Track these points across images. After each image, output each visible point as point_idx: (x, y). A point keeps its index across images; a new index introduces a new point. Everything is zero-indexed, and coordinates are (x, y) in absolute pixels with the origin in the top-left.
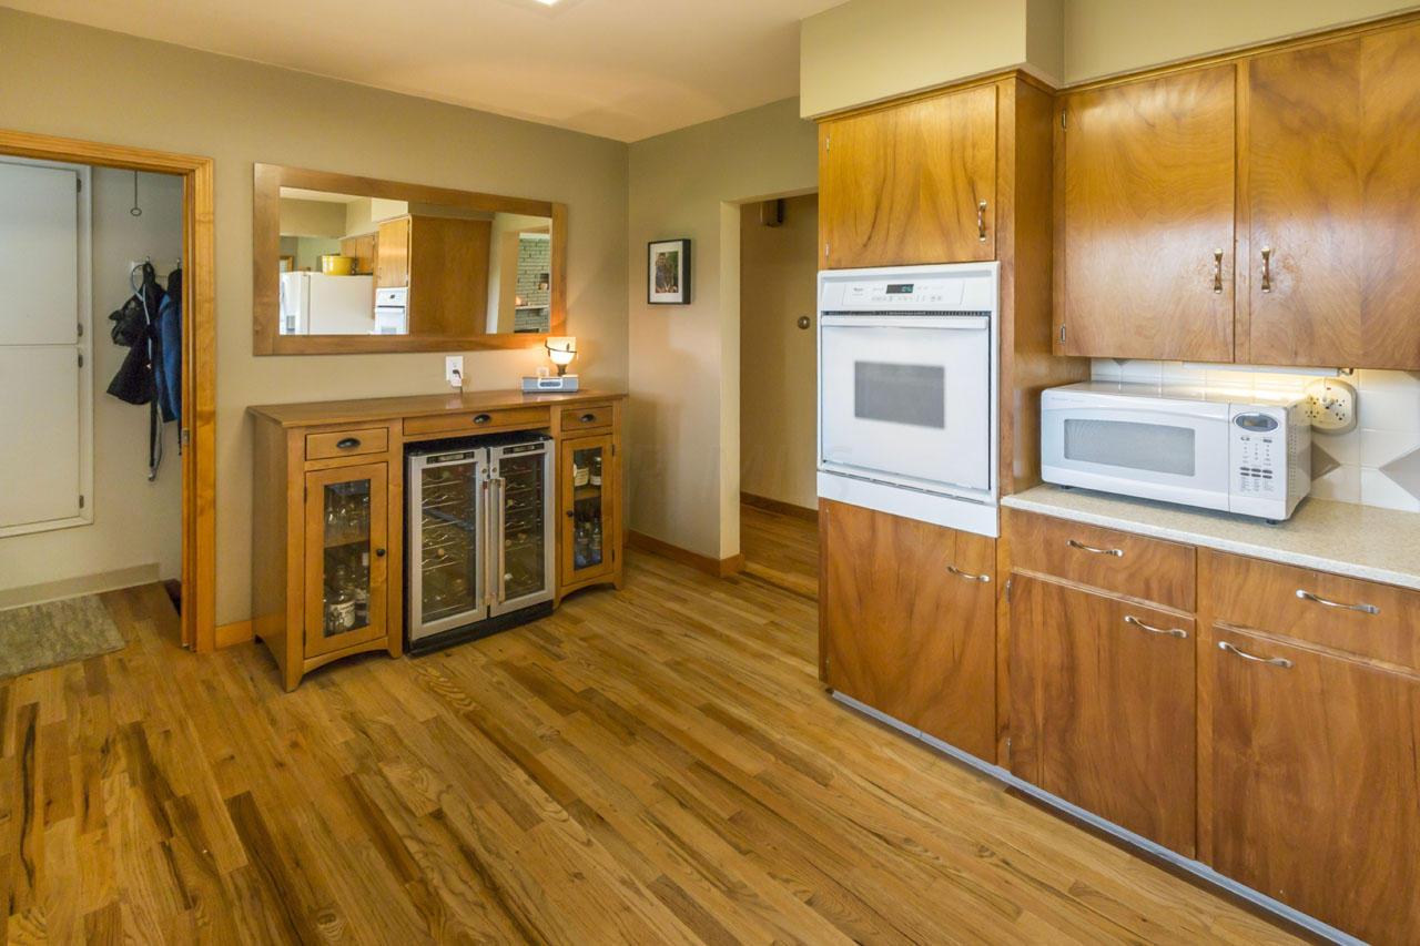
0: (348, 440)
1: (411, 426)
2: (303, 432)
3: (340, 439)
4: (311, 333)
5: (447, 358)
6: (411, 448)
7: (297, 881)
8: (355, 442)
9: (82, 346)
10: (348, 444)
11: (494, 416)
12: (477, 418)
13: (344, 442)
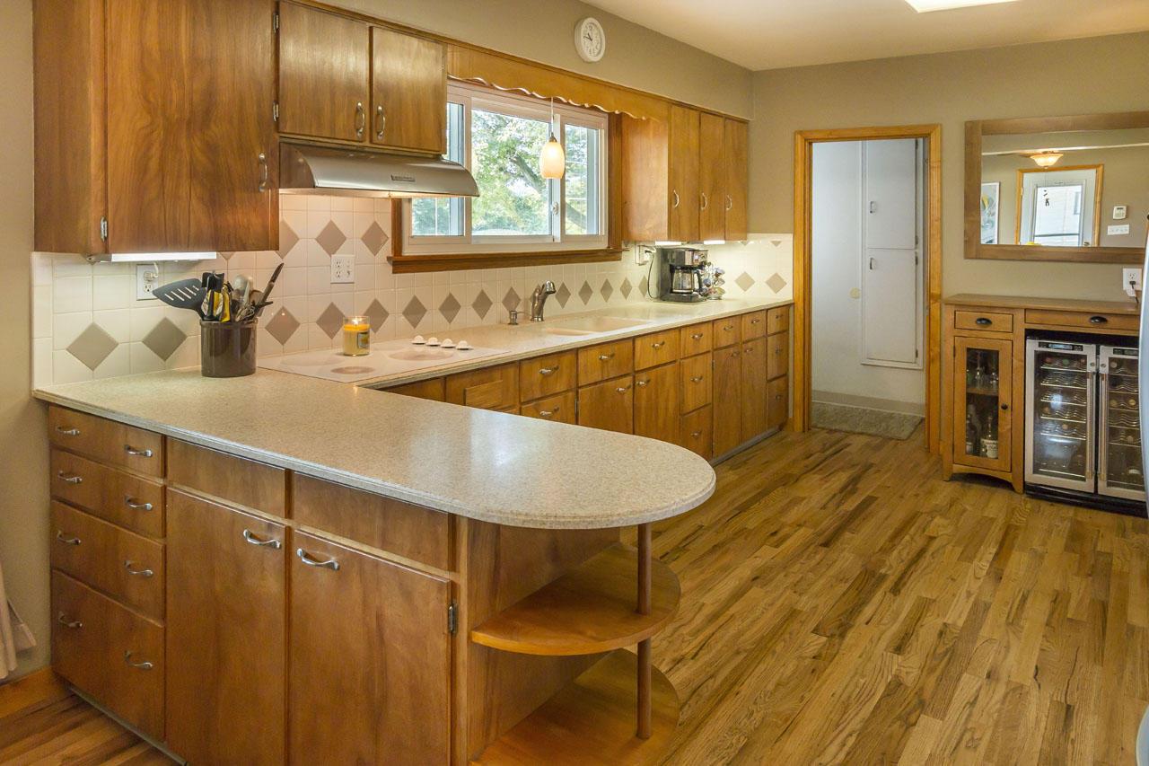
0: (984, 319)
1: (1032, 317)
2: (953, 308)
3: (980, 317)
4: (1001, 243)
5: (1125, 270)
6: (1031, 334)
7: (857, 522)
8: (988, 322)
9: (917, 251)
10: (984, 322)
11: (1110, 319)
12: (1093, 319)
13: (980, 320)
